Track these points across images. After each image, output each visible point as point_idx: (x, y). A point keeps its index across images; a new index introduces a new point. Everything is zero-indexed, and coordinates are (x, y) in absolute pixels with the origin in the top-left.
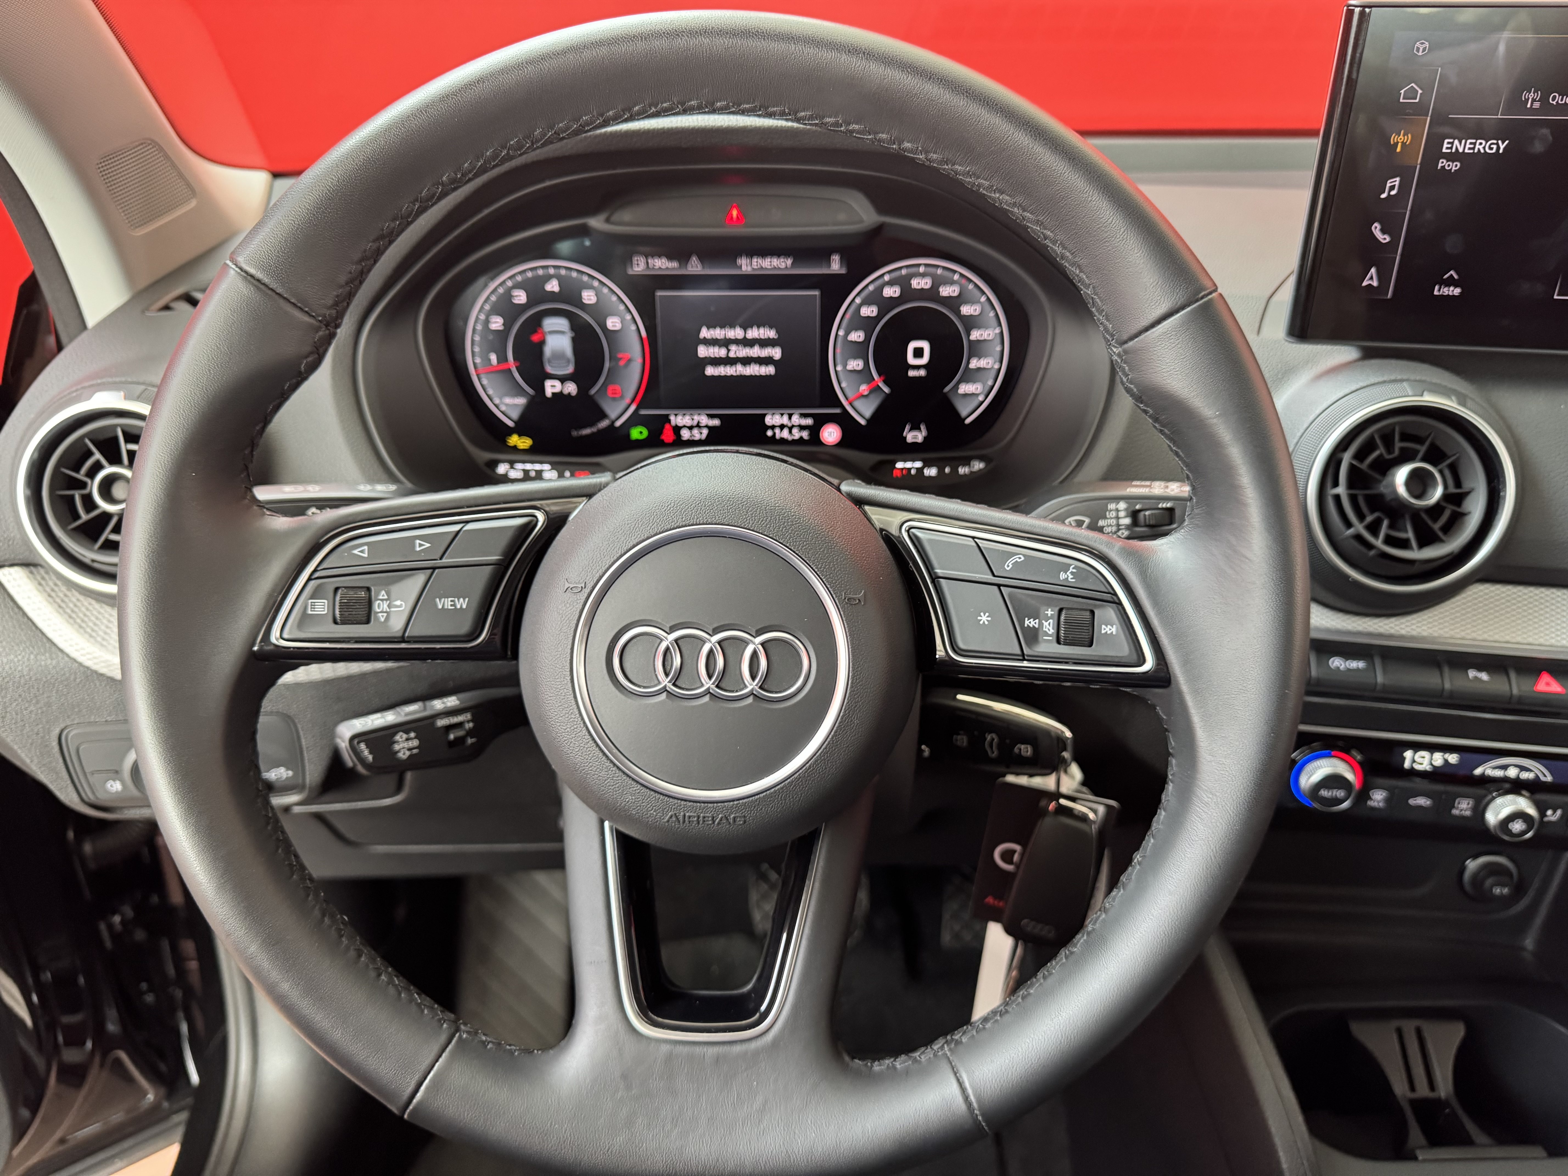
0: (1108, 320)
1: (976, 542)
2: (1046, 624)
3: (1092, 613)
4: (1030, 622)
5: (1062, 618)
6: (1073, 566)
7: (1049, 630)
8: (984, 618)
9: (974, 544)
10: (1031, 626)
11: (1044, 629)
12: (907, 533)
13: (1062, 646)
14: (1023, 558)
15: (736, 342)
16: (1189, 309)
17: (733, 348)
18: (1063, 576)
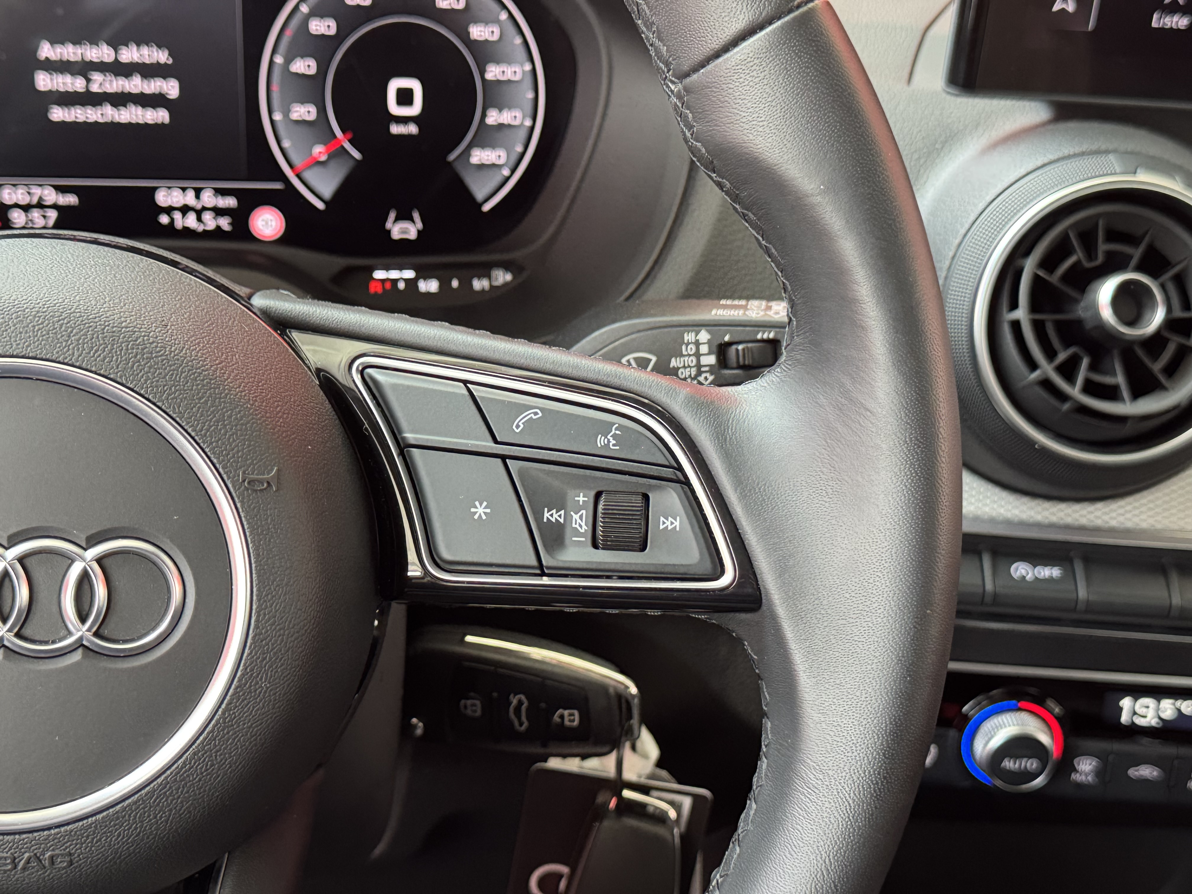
0: (660, 39)
1: (469, 390)
2: (576, 517)
3: (646, 498)
4: (552, 515)
5: (600, 507)
6: (617, 425)
7: (581, 526)
8: (480, 510)
9: (465, 392)
10: (553, 520)
11: (574, 525)
12: (359, 376)
13: (600, 552)
14: (540, 414)
15: (102, 67)
16: (779, 23)
17: (97, 77)
18: (601, 441)
